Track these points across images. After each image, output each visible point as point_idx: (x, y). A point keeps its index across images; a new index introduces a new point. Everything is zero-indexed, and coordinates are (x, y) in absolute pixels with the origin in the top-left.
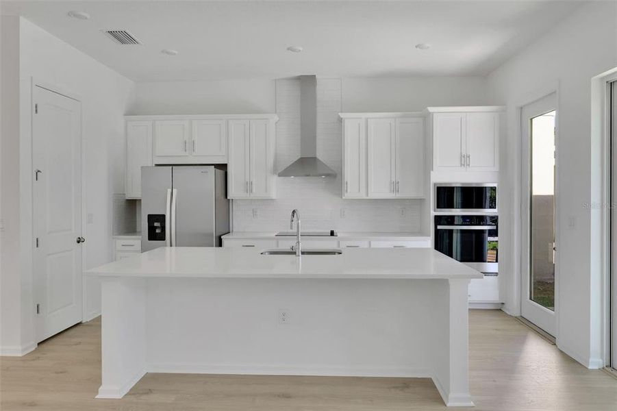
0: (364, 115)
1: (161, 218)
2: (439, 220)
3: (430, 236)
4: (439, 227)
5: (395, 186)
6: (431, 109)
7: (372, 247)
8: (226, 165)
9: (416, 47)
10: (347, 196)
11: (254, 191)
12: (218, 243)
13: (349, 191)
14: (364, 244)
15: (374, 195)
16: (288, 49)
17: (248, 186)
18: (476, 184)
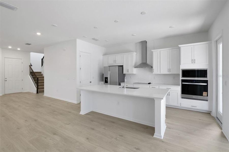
0: (159, 50)
1: (107, 78)
2: (183, 81)
3: (180, 86)
4: (183, 83)
5: (169, 70)
6: (180, 46)
7: (160, 88)
8: (123, 66)
9: (170, 27)
10: (154, 73)
11: (129, 72)
12: (119, 85)
13: (154, 71)
14: (157, 87)
15: (162, 73)
16: (132, 35)
17: (128, 71)
18: (198, 69)
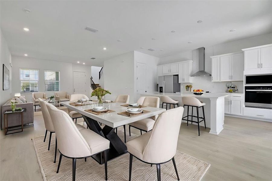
0: (219, 56)
1: (162, 88)
2: (247, 88)
3: (243, 93)
5: (231, 77)
6: (243, 50)
8: (178, 75)
9: (230, 31)
10: (213, 81)
11: (185, 81)
13: (213, 79)
15: (222, 80)
16: (188, 43)
17: (183, 80)
